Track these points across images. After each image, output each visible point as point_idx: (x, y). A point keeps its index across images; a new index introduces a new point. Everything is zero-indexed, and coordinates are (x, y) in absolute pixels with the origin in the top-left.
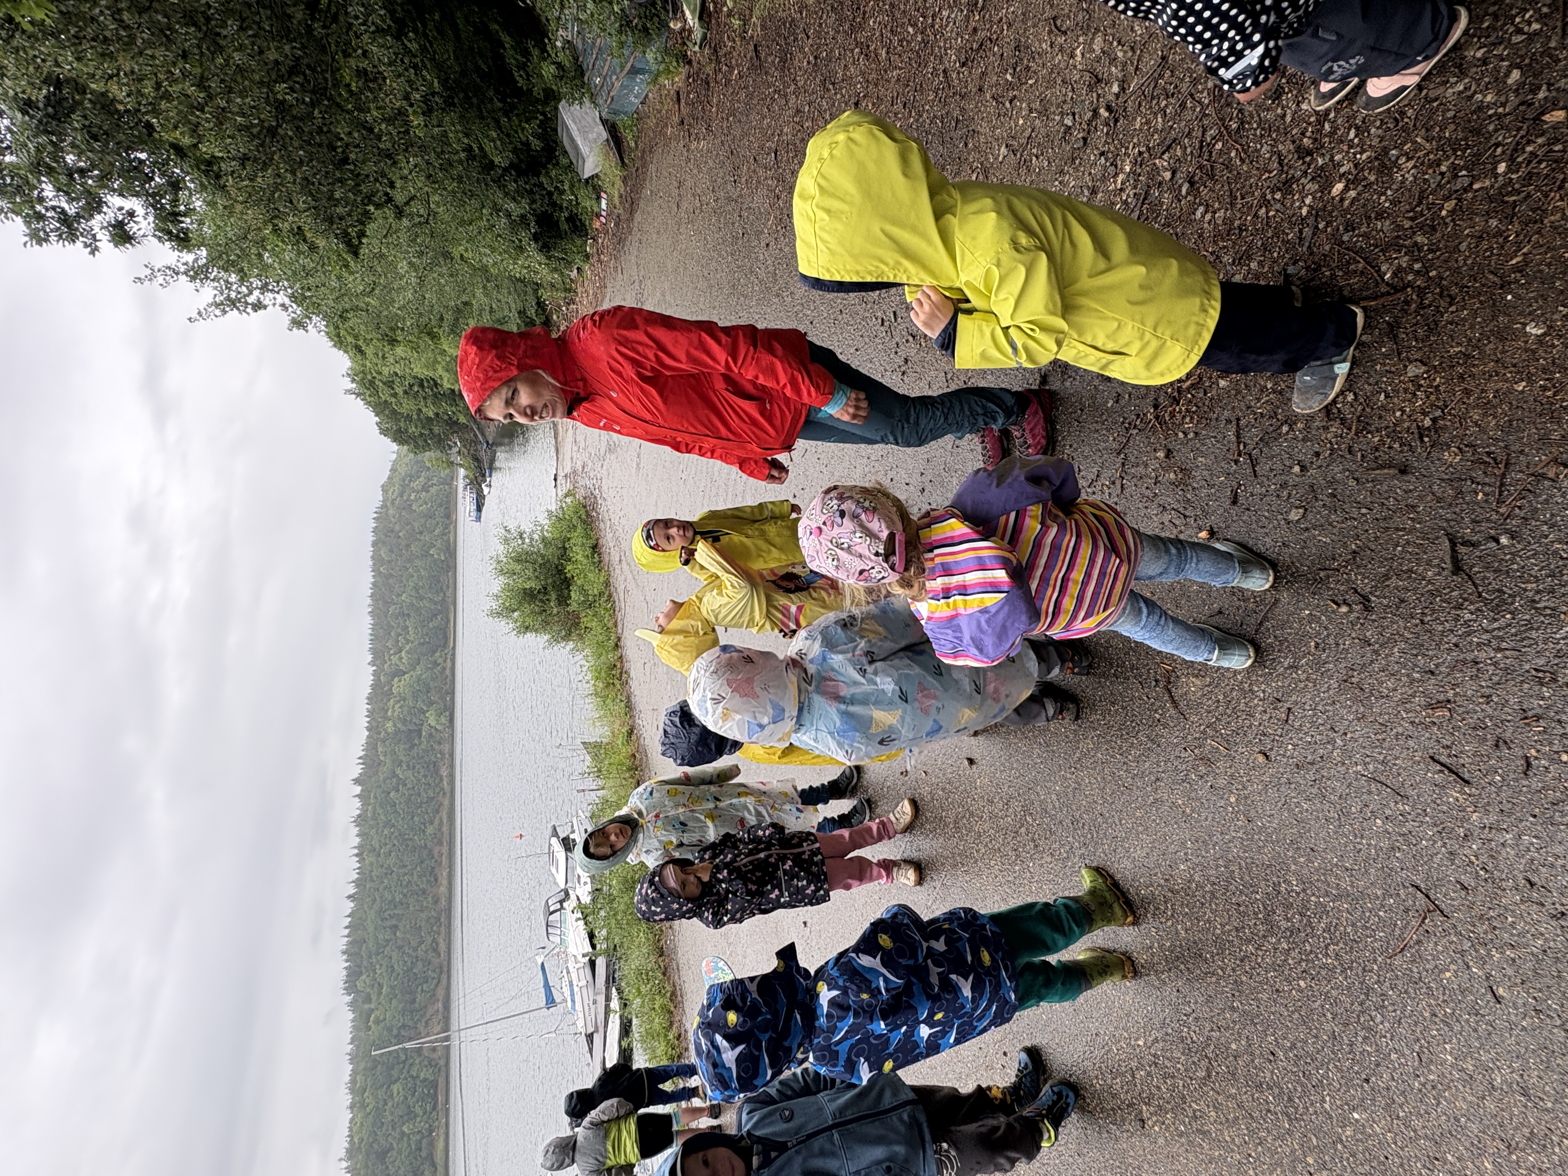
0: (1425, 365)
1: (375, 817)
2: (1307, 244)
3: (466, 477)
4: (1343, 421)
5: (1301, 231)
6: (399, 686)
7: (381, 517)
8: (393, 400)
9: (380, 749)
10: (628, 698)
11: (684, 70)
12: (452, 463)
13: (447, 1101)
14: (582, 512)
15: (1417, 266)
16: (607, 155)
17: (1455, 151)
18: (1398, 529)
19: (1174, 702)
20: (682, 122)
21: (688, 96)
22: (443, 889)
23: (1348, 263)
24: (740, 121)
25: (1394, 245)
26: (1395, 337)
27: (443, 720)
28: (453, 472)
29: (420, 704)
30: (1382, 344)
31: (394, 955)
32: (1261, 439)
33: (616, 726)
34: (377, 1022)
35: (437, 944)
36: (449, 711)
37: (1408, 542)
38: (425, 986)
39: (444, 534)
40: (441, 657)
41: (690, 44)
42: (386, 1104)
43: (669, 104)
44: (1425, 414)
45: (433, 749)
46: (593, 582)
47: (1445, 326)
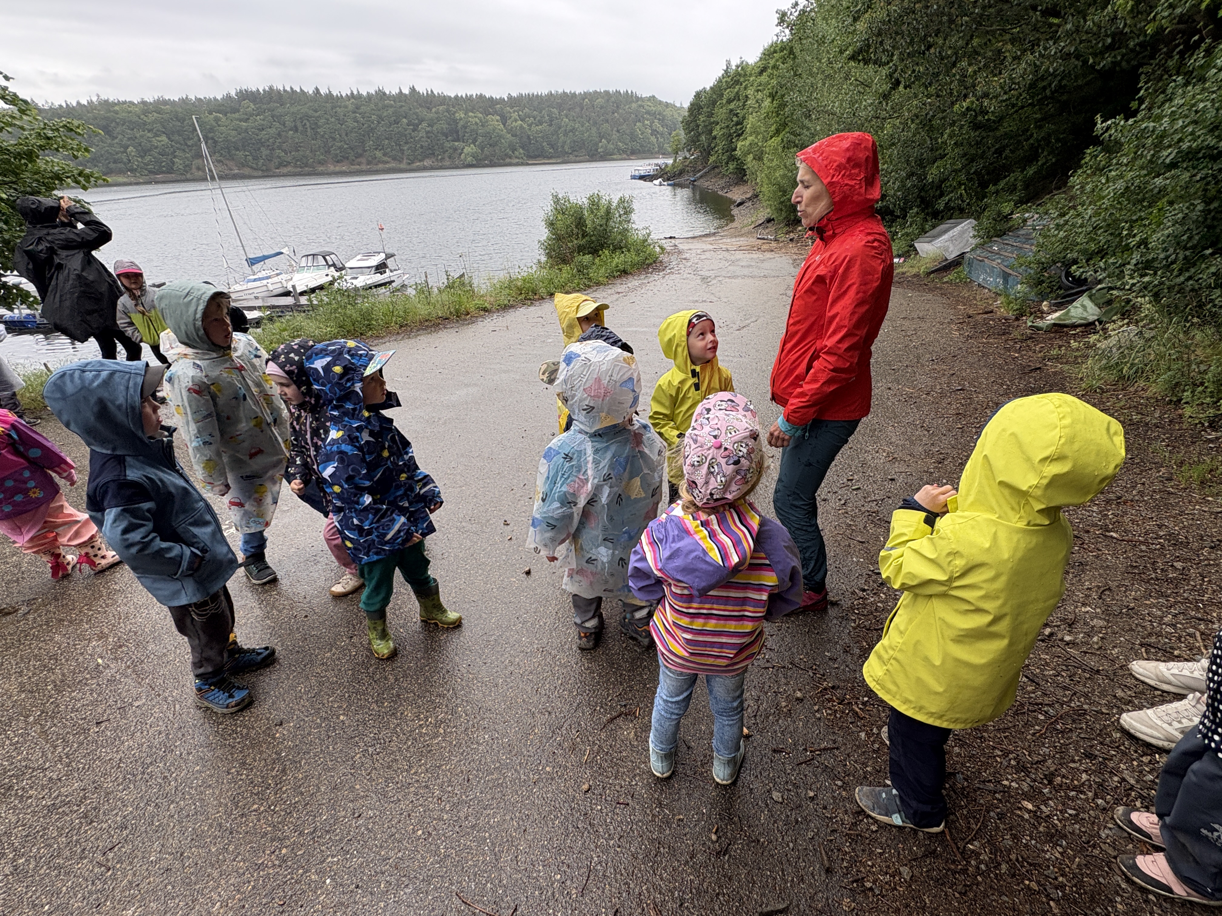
0: (911, 879)
1: (385, 107)
2: (981, 787)
3: (667, 165)
4: (854, 824)
5: (990, 781)
6: (494, 121)
7: (630, 98)
8: (724, 101)
9: (441, 108)
10: (512, 307)
11: (1011, 315)
12: (677, 153)
13: (157, 182)
14: (651, 261)
15: (983, 867)
16: (935, 260)
17: (1075, 886)
18: (783, 871)
19: (612, 720)
20: (970, 317)
21: (991, 320)
22: (331, 168)
23: (975, 817)
24: (979, 360)
25: (995, 850)
26: (926, 856)
27: (469, 159)
28: (669, 154)
29: (480, 139)
30: (919, 847)
31: (272, 131)
32: (826, 766)
33: (488, 298)
34: (217, 120)
35: (285, 166)
36: (478, 163)
37: (775, 879)
38: (250, 158)
39: (619, 150)
40: (520, 154)
41: (1032, 318)
42: (149, 131)
43: (982, 306)
44: (874, 882)
45: (444, 152)
46: (598, 272)
47: (943, 891)
